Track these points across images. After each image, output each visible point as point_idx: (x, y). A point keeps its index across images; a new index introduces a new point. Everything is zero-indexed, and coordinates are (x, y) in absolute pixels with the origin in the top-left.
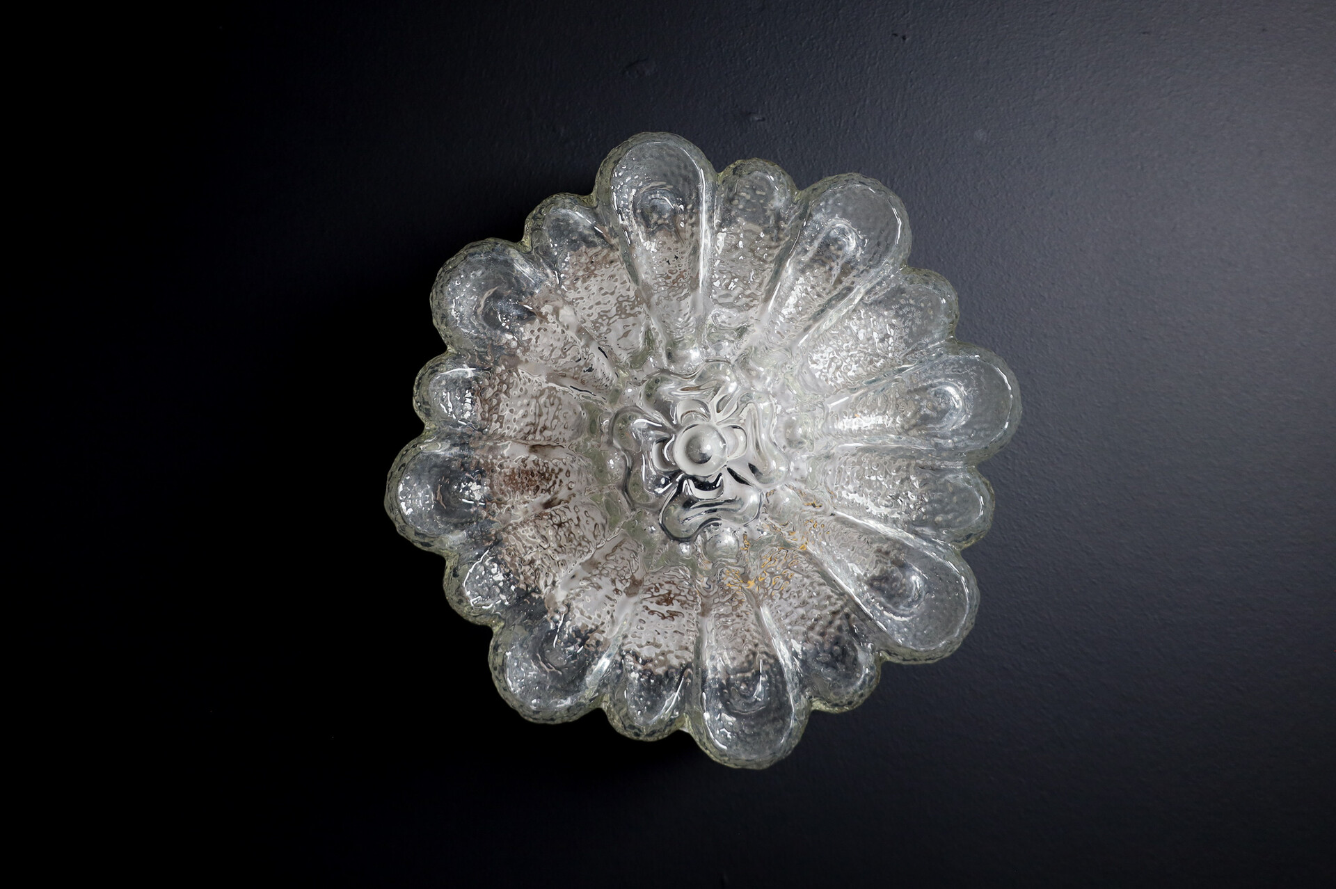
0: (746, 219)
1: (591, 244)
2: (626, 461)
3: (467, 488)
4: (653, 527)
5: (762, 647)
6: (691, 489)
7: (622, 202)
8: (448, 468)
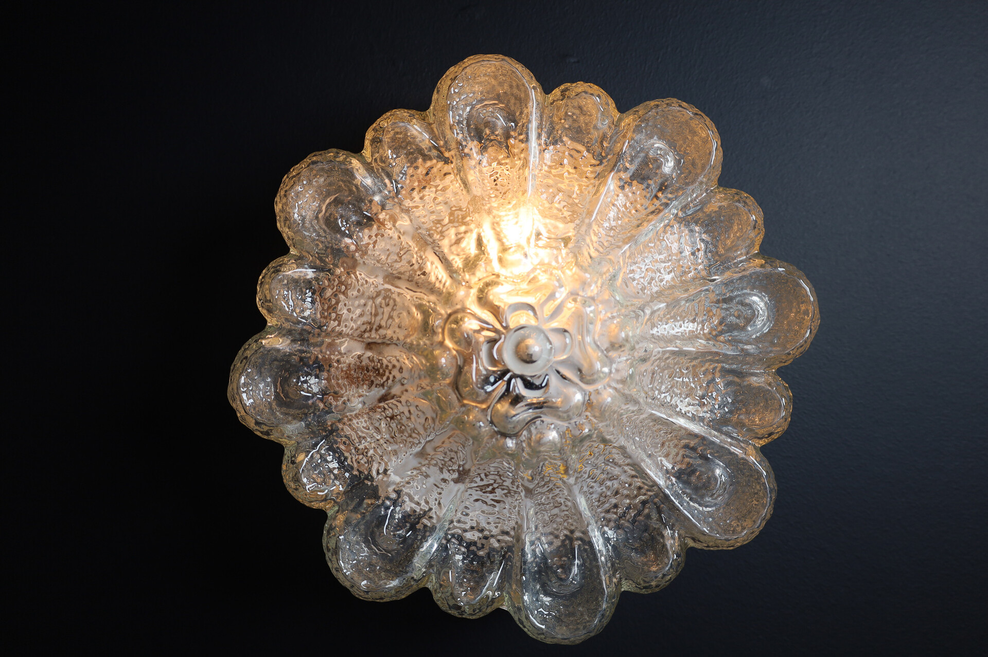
0: (572, 139)
1: (426, 158)
2: (457, 359)
3: (306, 382)
4: (481, 423)
5: (578, 534)
6: (519, 387)
7: (457, 117)
8: (288, 362)
